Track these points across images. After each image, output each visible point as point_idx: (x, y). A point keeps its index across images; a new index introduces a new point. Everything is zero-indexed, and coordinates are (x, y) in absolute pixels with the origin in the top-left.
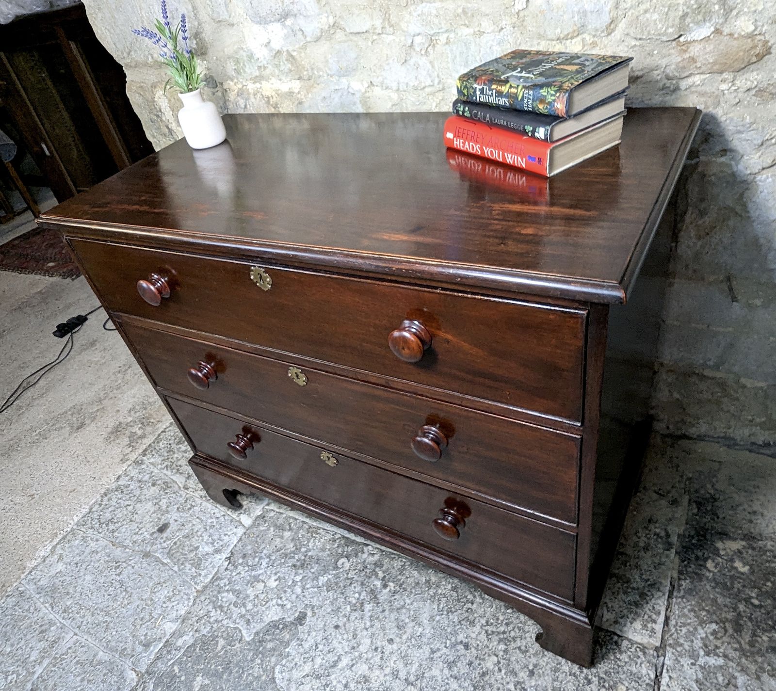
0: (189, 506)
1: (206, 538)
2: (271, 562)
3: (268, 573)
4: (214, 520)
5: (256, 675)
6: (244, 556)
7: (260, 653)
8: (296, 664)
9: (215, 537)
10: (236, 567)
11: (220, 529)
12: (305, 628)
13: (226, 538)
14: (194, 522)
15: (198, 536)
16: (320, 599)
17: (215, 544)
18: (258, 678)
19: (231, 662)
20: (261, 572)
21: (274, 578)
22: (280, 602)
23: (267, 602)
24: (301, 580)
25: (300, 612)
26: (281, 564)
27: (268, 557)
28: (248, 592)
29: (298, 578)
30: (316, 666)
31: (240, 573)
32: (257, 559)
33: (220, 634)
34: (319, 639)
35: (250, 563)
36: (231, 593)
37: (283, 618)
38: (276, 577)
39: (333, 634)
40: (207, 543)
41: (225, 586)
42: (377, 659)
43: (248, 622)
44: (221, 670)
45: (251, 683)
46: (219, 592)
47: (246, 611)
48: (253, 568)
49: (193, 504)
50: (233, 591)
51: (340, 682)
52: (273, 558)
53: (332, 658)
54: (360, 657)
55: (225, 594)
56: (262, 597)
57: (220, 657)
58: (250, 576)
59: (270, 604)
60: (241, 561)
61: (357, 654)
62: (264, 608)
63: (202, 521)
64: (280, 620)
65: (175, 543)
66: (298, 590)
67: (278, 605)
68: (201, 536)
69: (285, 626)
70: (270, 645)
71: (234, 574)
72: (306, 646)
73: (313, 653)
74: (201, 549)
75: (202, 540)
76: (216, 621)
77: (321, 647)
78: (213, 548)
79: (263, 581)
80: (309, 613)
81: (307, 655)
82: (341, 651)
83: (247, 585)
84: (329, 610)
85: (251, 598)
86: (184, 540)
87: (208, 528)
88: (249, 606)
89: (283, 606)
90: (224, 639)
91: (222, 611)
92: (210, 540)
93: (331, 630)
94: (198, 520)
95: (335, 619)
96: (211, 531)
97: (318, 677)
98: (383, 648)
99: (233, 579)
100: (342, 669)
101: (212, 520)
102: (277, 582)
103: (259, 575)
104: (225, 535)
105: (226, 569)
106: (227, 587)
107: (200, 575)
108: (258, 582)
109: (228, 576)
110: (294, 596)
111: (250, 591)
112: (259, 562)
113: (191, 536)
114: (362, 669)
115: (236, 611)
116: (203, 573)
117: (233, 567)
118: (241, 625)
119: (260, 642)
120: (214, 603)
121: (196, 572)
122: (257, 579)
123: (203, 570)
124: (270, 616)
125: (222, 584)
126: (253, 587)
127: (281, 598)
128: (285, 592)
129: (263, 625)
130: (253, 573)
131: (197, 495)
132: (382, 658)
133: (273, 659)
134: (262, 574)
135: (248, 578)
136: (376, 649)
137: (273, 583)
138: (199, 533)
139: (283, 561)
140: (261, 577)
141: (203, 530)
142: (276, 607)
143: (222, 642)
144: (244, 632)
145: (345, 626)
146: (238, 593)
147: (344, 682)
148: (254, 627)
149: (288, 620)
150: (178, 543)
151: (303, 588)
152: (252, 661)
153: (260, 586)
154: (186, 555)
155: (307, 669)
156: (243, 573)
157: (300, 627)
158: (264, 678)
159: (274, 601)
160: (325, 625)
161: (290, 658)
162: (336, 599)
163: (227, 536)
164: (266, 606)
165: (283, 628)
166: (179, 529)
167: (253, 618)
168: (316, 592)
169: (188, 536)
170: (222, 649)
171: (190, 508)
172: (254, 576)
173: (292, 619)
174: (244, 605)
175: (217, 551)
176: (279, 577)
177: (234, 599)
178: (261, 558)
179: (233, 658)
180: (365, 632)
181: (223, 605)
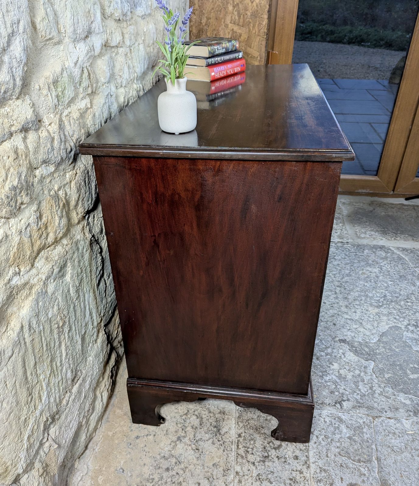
0: (323, 474)
1: (338, 436)
2: (324, 373)
3: (332, 372)
4: (320, 439)
5: (384, 349)
6: (332, 392)
7: (373, 352)
8: (364, 335)
9: (332, 429)
10: (343, 394)
11: (323, 429)
12: (346, 338)
13: (327, 420)
14: (333, 457)
15: (341, 444)
16: (326, 337)
17: (337, 426)
18: (384, 347)
19: (390, 364)
20: (334, 377)
21: (332, 367)
22: (343, 356)
23: (348, 363)
24: (323, 352)
25: (340, 343)
26: (322, 367)
27: (323, 377)
28: (351, 377)
29: (323, 354)
30: (358, 326)
31: (344, 389)
32: (329, 384)
33: (384, 379)
34: (345, 330)
35: (334, 386)
36: (359, 388)
37: (349, 350)
38: (331, 365)
39: (339, 325)
40: (341, 432)
41: (358, 394)
42: (336, 305)
43: (365, 367)
44: (398, 367)
45: (389, 349)
46: (365, 395)
47: (361, 372)
48: (335, 383)
49: (318, 471)
50: (357, 386)
51: (356, 315)
52: (321, 374)
53: (349, 322)
54: (340, 311)
55: (362, 391)
56: (347, 368)
57: (393, 372)
58: (341, 382)
59: (347, 361)
60: (337, 393)
61: (340, 313)
62: (352, 363)
63: (327, 450)
64: (351, 351)
65: (359, 461)
66: (329, 350)
67: (345, 356)
68: (339, 441)
69: (353, 346)
70: (367, 350)
71: (347, 393)
72: (353, 334)
73: (354, 330)
74: (348, 435)
75: (341, 437)
76: (380, 387)
77: (348, 328)
78: (341, 425)
79: (339, 372)
80: (337, 339)
81: (356, 332)
82: (343, 320)
83: (347, 381)
84: (329, 331)
85: (352, 373)
86: (351, 454)
87: (329, 440)
88: (357, 372)
89: (343, 354)
90: (384, 375)
91: (373, 387)
92: (337, 431)
93: (338, 326)
94: (329, 455)
95: (331, 327)
96: (330, 436)
97: (361, 323)
98: (329, 305)
99: (351, 391)
100: (350, 316)
101: (322, 442)
102: (333, 363)
103: (337, 376)
104: (325, 422)
105: (348, 400)
106: (358, 392)
107: (364, 422)
108: (341, 374)
109: (351, 395)
110: (335, 351)
111: (349, 377)
112: (329, 382)
113: (345, 450)
114: (343, 309)
115: (366, 378)
116: (361, 421)
117: (344, 396)
118: (370, 370)
119: (369, 355)
120: (373, 395)
121: (365, 427)
122: (340, 376)
123: (360, 423)
124: (353, 358)
125: (358, 397)
126: (346, 376)
127: (340, 357)
128: (335, 356)
129: (360, 359)
130: (338, 381)
131: (308, 475)
132: (334, 304)
133: (371, 345)
134: (335, 375)
135: (343, 382)
136: (332, 307)
137: (336, 366)
138: (338, 444)
139: (319, 367)
140: (337, 375)
141: (333, 443)
142: (346, 357)
143: (387, 376)
144: (372, 367)
145: (331, 322)
146: (356, 383)
147: (354, 314)
148: (365, 363)
149: (348, 347)
150: (357, 458)
151: (327, 348)
152: (380, 354)
153: (342, 372)
154: (360, 444)
155: (362, 330)
156: (343, 388)
157: (347, 340)
158: (382, 345)
159: (344, 359)
160: (338, 330)
161: (364, 339)
162: (322, 330)
163: (326, 420)
164: (350, 362)
165: (354, 347)
166: (347, 466)
167: (362, 366)
168: (325, 341)
169: (347, 452)
170: (389, 373)
171: (324, 470)
172: (339, 379)
173: (346, 346)
174: (359, 375)
175: (341, 420)
176: (330, 364)
177: (360, 383)
178: (326, 382)
179: (388, 365)
180: (328, 313)
181: (369, 388)
